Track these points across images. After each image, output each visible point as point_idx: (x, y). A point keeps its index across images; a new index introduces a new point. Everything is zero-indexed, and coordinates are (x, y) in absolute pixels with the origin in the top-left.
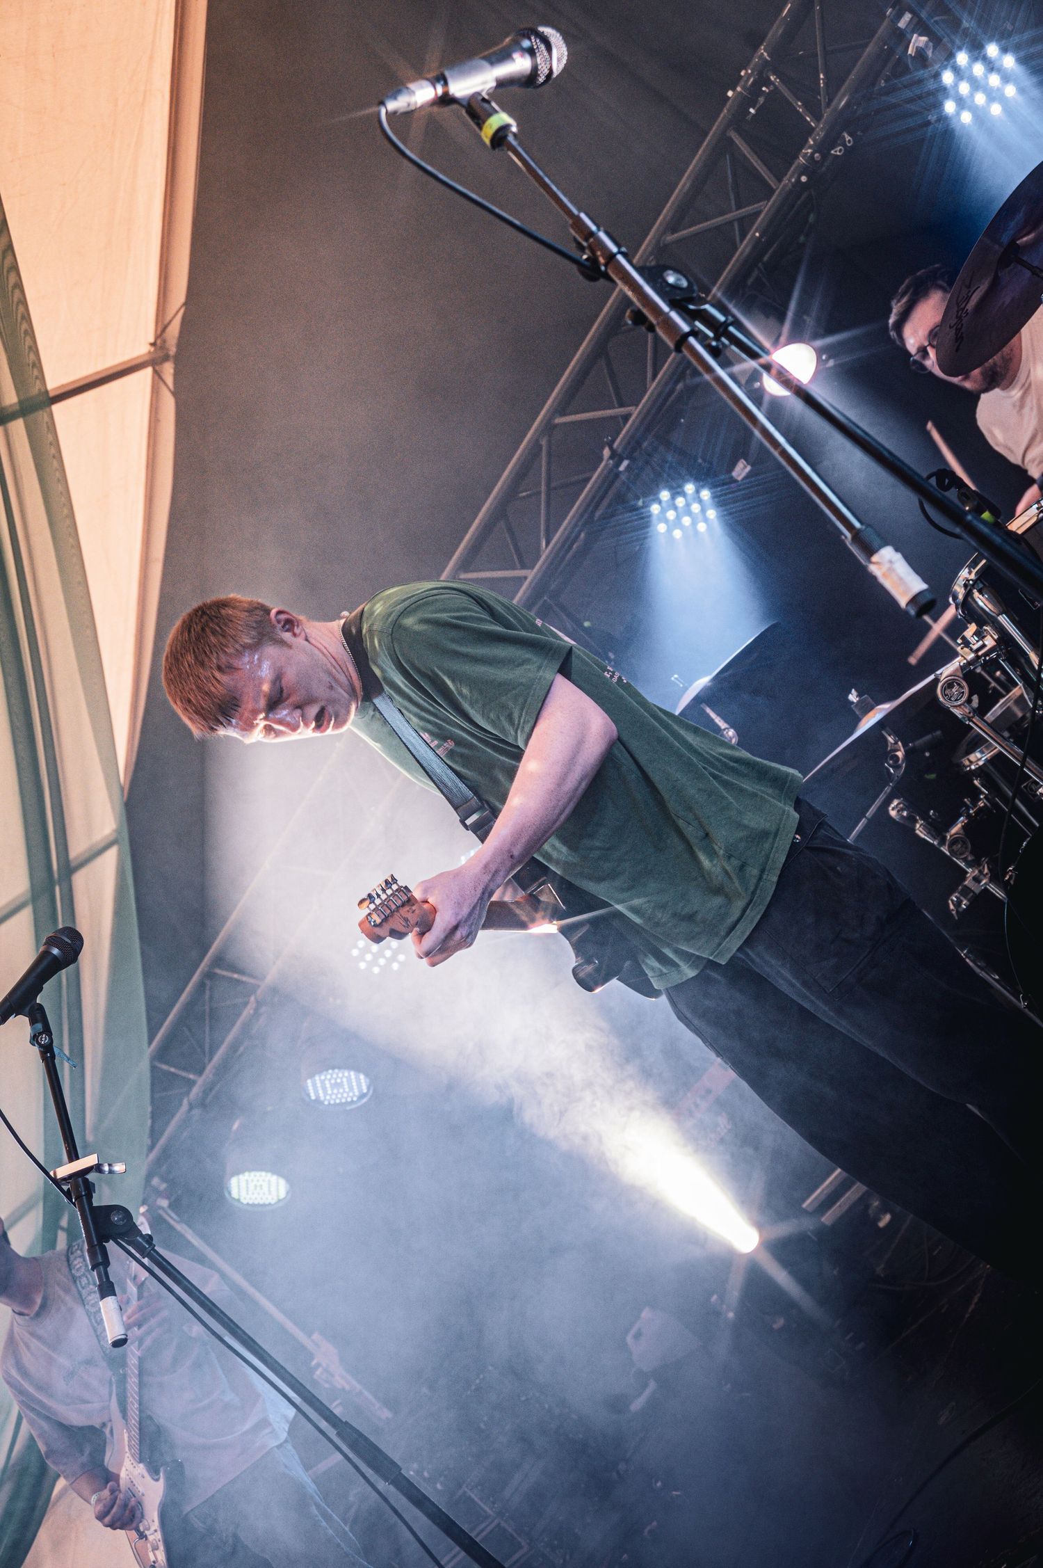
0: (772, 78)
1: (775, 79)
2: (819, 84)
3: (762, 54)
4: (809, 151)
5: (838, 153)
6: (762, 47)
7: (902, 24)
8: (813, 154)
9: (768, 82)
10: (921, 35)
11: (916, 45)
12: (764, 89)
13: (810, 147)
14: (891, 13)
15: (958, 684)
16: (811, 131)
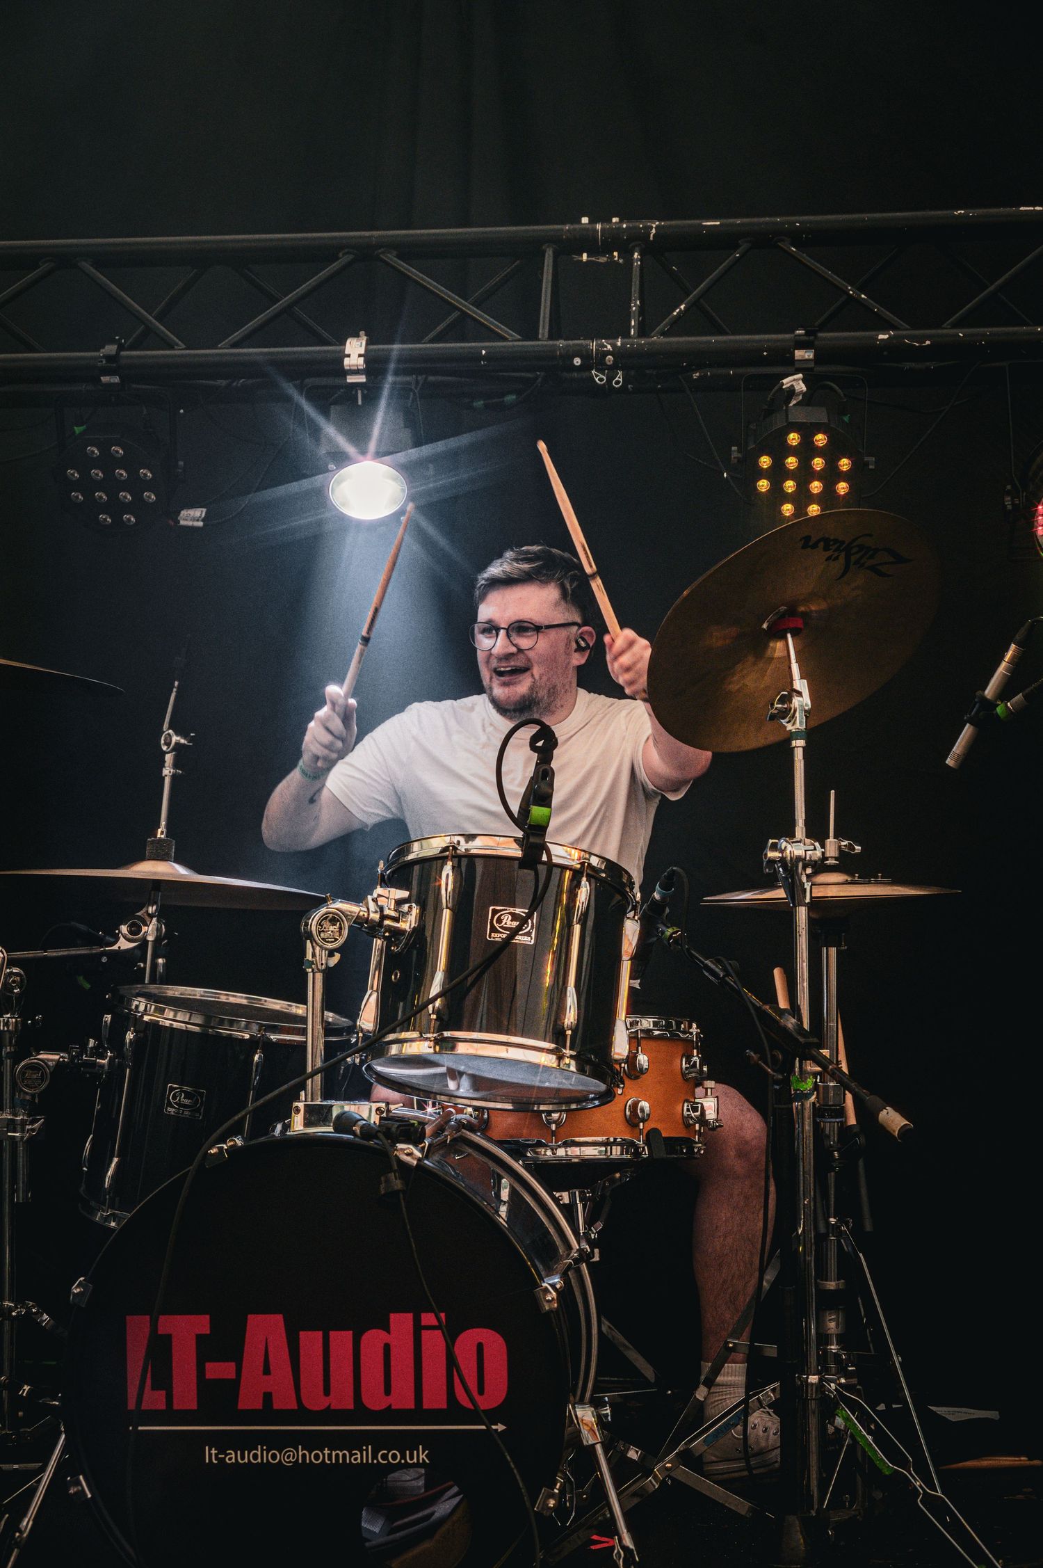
0: (636, 255)
1: (637, 260)
2: (674, 310)
3: (652, 228)
4: (609, 347)
5: (597, 380)
6: (657, 223)
7: (799, 354)
8: (609, 353)
9: (626, 253)
10: (804, 380)
11: (794, 383)
12: (616, 254)
13: (613, 345)
14: (799, 335)
15: (340, 928)
16: (626, 335)
